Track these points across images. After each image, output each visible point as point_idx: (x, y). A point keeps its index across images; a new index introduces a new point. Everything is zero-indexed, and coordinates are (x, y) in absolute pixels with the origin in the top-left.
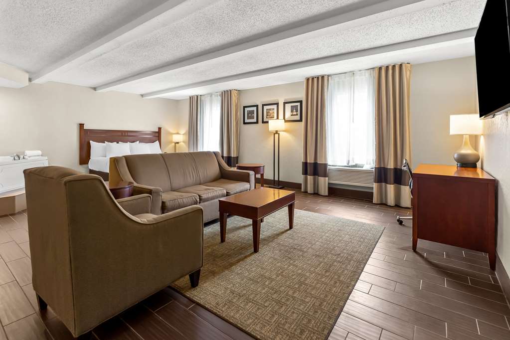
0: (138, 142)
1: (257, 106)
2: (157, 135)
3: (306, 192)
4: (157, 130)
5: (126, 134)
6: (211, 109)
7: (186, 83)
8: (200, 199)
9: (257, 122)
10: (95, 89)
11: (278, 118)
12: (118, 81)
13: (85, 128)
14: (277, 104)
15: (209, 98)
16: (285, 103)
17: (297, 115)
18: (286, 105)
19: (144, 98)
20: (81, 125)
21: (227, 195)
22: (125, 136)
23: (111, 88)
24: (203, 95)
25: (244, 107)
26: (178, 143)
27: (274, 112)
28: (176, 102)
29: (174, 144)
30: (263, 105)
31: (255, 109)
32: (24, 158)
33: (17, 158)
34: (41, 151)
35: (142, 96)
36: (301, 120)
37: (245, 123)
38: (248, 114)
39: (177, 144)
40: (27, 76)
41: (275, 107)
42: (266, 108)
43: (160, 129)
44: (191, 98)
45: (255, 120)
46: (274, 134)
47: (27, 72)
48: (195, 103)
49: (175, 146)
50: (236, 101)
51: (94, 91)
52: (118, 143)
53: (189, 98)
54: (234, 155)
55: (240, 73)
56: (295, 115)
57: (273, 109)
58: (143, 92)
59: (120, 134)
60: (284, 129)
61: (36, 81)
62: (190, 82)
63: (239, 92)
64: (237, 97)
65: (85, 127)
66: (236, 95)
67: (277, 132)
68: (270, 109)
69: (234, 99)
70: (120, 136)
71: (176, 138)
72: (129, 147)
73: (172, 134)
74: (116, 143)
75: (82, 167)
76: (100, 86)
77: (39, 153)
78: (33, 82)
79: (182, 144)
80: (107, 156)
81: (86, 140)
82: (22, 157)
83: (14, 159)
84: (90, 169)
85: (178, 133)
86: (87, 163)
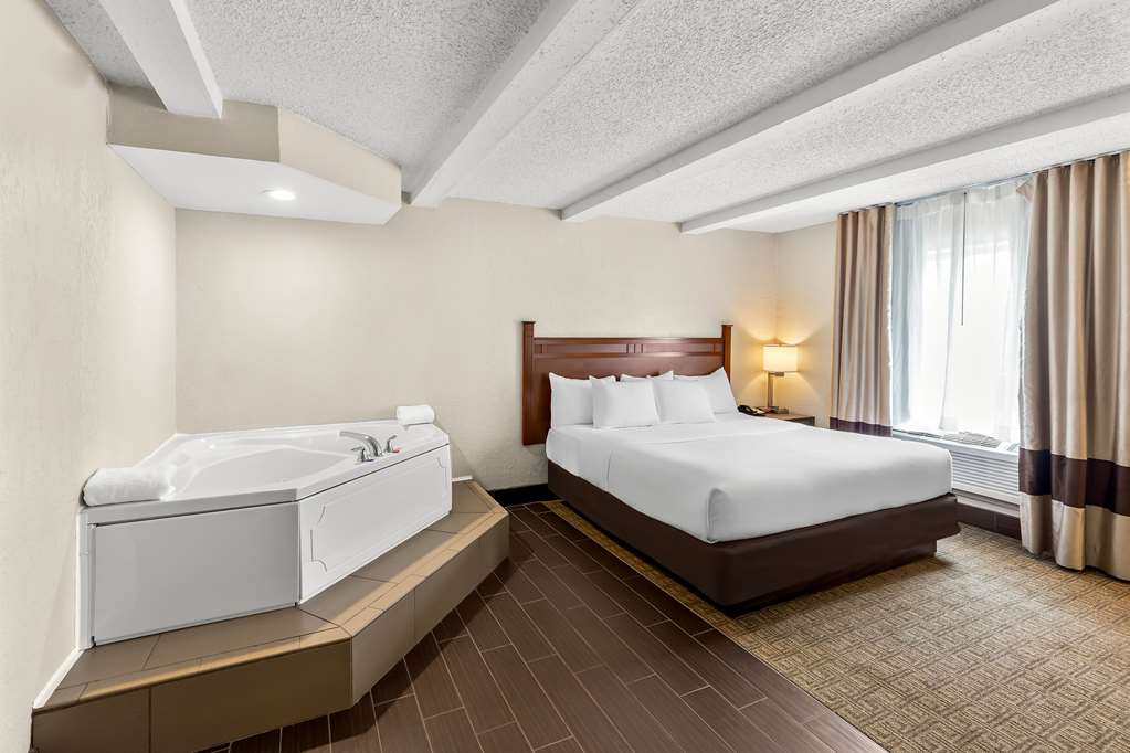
0: (671, 372)
2: (718, 348)
4: (719, 335)
5: (639, 349)
10: (559, 213)
13: (535, 336)
15: (949, 207)
19: (685, 233)
20: (527, 327)
22: (636, 354)
26: (781, 374)
28: (776, 239)
29: (765, 377)
32: (388, 449)
33: (368, 452)
35: (680, 225)
39: (775, 379)
43: (726, 329)
47: (398, 165)
49: (770, 383)
51: (558, 220)
52: (618, 379)
58: (685, 213)
59: (622, 349)
61: (417, 201)
65: (538, 332)
70: (623, 355)
71: (774, 359)
73: (763, 344)
74: (613, 378)
75: (528, 455)
76: (570, 206)
77: (426, 412)
78: (413, 204)
79: (794, 378)
80: (595, 421)
81: (538, 370)
82: (384, 446)
83: (363, 458)
84: (550, 461)
85: (777, 343)
86: (544, 442)
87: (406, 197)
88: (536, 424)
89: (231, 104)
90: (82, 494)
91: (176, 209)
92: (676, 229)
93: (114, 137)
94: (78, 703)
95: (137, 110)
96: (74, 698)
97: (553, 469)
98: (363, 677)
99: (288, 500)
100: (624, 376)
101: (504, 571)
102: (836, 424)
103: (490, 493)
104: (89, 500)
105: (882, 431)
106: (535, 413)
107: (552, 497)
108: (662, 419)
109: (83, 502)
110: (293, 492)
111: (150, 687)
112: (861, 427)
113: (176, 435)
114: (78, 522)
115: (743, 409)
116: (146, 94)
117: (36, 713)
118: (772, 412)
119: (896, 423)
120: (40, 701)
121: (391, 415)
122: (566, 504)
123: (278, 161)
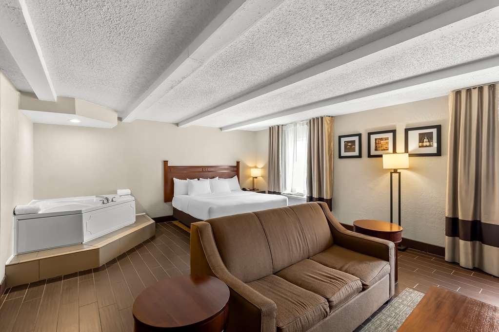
0: (218, 177)
1: (360, 135)
2: (235, 169)
3: (455, 263)
4: (235, 165)
5: (206, 170)
6: (295, 141)
7: (271, 111)
8: (331, 307)
9: (360, 156)
10: (177, 124)
11: (394, 151)
12: (198, 115)
14: (394, 132)
15: (293, 127)
16: (407, 131)
17: (430, 146)
18: (410, 132)
19: (223, 131)
20: (166, 162)
21: (364, 289)
22: (205, 172)
23: (191, 123)
24: (285, 125)
25: (340, 137)
26: (256, 178)
27: (387, 143)
28: (255, 133)
29: (252, 179)
30: (370, 134)
31: (356, 139)
32: (112, 201)
33: (105, 202)
34: (130, 189)
35: (221, 129)
36: (439, 153)
37: (340, 157)
38: (346, 146)
39: (255, 179)
40: (116, 116)
41: (390, 135)
42: (373, 137)
43: (238, 163)
44: (271, 129)
45: (356, 153)
46: (391, 173)
47: (116, 111)
48: (276, 134)
49: (253, 181)
50: (329, 130)
51: (176, 126)
52: (199, 180)
53: (268, 128)
54: (327, 197)
55: (352, 91)
56: (426, 146)
57: (387, 139)
58: (222, 125)
59: (201, 170)
60: (408, 167)
61: (125, 121)
62: (276, 110)
63: (332, 118)
64: (330, 125)
65: (169, 165)
66: (329, 122)
67: (395, 171)
68: (381, 139)
69: (326, 127)
70: (200, 172)
71: (254, 172)
72: (209, 183)
73: (251, 168)
74: (197, 179)
75: (166, 205)
76: (181, 122)
77: (128, 191)
78: (123, 121)
79: (260, 178)
80: (189, 193)
81: (170, 177)
82: (111, 200)
83: (103, 203)
84: (174, 207)
85: (256, 167)
86: (171, 201)
87: (120, 119)
88: (169, 195)
89: (59, 98)
90: (14, 211)
91: (34, 124)
92: (220, 129)
93: (21, 107)
94: (18, 263)
95: (28, 99)
96: (17, 263)
97: (175, 210)
98: (103, 259)
99: (79, 213)
100: (200, 179)
101: (153, 238)
102: (270, 192)
103: (152, 219)
104: (16, 213)
105: (279, 193)
106: (168, 191)
107: (175, 219)
108: (212, 192)
109: (14, 214)
110: (81, 211)
111: (39, 260)
112: (274, 193)
113: (34, 200)
114: (13, 218)
115: (244, 189)
116: (32, 95)
117: (6, 266)
118: (253, 190)
119: (283, 192)
120: (7, 263)
121: (116, 193)
122: (180, 222)
123: (75, 114)
